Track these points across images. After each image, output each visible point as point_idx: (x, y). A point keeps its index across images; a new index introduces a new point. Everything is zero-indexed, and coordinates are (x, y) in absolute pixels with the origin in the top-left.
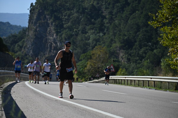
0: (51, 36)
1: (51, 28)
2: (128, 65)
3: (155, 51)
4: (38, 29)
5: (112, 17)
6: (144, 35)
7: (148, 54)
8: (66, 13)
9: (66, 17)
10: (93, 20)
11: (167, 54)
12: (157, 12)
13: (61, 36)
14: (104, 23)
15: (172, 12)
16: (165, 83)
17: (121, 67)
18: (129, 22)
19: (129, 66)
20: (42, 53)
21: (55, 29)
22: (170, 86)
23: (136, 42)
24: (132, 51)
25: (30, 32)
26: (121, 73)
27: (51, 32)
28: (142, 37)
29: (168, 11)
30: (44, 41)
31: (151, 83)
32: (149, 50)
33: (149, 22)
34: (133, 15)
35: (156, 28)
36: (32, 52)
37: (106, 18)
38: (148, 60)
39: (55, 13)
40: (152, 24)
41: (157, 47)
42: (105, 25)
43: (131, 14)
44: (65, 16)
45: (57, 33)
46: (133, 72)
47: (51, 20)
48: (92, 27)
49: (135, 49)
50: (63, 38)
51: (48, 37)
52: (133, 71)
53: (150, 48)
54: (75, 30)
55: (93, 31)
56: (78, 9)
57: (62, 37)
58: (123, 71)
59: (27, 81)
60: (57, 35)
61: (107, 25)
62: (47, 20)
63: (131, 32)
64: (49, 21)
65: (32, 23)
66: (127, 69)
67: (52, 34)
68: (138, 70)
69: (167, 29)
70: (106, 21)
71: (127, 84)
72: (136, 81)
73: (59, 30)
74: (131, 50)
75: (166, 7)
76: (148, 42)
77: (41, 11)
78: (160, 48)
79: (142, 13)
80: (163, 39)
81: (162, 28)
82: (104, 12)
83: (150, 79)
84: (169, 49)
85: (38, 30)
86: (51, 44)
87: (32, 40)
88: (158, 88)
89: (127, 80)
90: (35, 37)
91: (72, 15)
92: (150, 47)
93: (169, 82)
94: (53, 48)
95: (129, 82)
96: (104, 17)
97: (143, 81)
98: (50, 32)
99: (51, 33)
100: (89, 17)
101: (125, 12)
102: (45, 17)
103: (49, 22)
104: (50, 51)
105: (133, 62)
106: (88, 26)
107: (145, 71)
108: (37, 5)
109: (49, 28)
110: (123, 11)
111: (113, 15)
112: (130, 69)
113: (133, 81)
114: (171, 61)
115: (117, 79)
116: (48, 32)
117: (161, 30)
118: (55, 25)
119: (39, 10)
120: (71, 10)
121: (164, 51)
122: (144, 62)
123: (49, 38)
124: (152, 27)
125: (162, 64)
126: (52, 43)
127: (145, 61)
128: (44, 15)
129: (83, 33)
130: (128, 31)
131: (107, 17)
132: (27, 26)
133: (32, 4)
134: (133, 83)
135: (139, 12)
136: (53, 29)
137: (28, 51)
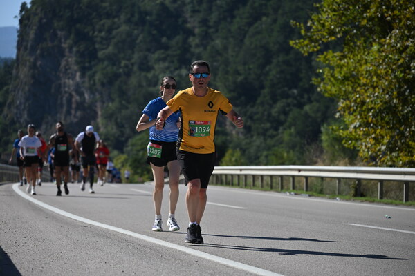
0: (69, 79)
1: (70, 59)
2: (248, 141)
3: (307, 108)
4: (39, 63)
5: (207, 33)
6: (282, 72)
7: (291, 115)
8: (103, 25)
9: (103, 34)
10: (164, 40)
11: (335, 113)
12: (309, 17)
13: (91, 77)
14: (190, 46)
15: (343, 18)
16: (331, 180)
17: (231, 145)
18: (247, 41)
19: (250, 143)
20: (50, 118)
21: (77, 63)
22: (343, 187)
23: (262, 87)
24: (254, 110)
25: (21, 69)
26: (230, 159)
27: (70, 68)
28: (278, 76)
29: (334, 15)
30: (53, 90)
31: (300, 182)
32: (294, 105)
33: (291, 43)
34: (256, 25)
35: (306, 54)
36: (26, 116)
37: (194, 35)
38: (293, 130)
39: (78, 26)
40: (299, 45)
41: (312, 99)
42: (193, 50)
43: (250, 24)
44: (100, 31)
45: (84, 70)
46: (258, 158)
47: (69, 42)
48: (163, 56)
49: (262, 104)
50: (97, 81)
51: (62, 81)
52: (259, 154)
53: (295, 102)
54: (123, 63)
55: (166, 64)
56: (129, 16)
57: (94, 81)
58: (236, 154)
59: (16, 182)
60: (83, 76)
61: (197, 51)
62: (60, 42)
63: (251, 66)
64: (65, 43)
65: (26, 48)
66: (243, 151)
67: (72, 74)
68: (270, 152)
69: (332, 57)
70: (193, 41)
71: (246, 185)
72: (265, 178)
73: (87, 65)
74: (252, 106)
75: (329, 6)
76: (290, 89)
77: (44, 21)
78: (318, 101)
79: (275, 21)
80: (323, 80)
81: (322, 54)
82: (189, 20)
83: (296, 173)
84: (338, 102)
85: (41, 65)
86: (71, 96)
87: (27, 88)
88: (314, 194)
89: (246, 175)
90: (32, 81)
91: (117, 28)
92: (295, 98)
93: (339, 179)
94: (74, 106)
95: (250, 181)
96: (190, 33)
97: (282, 176)
98: (66, 70)
99: (69, 71)
100: (155, 32)
101: (237, 19)
102: (55, 34)
103: (63, 45)
104: (68, 113)
105: (258, 134)
106: (153, 53)
107: (285, 155)
108: (34, 7)
109: (65, 58)
110: (233, 17)
111: (209, 27)
112: (252, 150)
113: (258, 178)
114: (343, 129)
115: (221, 175)
116: (63, 70)
117: (318, 60)
118: (78, 52)
119: (41, 19)
120: (114, 17)
121: (327, 108)
122: (282, 133)
123: (65, 83)
124: (298, 53)
125: (324, 137)
126: (74, 93)
127: (285, 132)
128: (52, 31)
129: (141, 69)
130: (245, 64)
131: (197, 31)
132: (14, 56)
133: (24, 5)
134: (259, 182)
135: (269, 20)
136: (73, 62)
137: (17, 114)
